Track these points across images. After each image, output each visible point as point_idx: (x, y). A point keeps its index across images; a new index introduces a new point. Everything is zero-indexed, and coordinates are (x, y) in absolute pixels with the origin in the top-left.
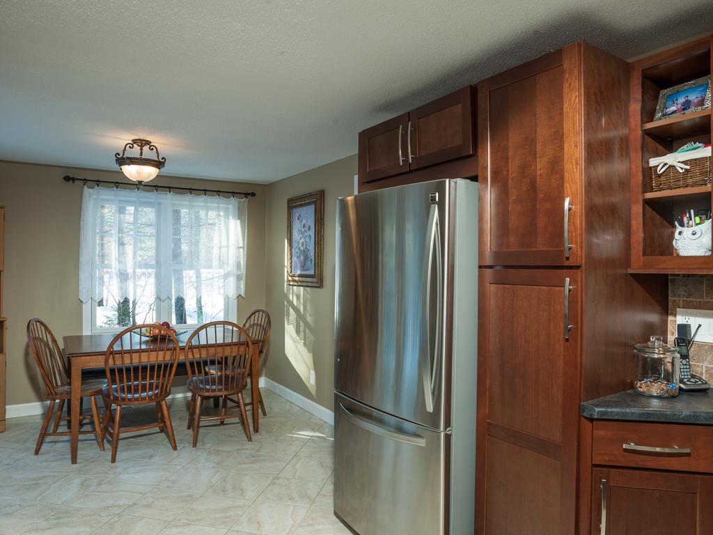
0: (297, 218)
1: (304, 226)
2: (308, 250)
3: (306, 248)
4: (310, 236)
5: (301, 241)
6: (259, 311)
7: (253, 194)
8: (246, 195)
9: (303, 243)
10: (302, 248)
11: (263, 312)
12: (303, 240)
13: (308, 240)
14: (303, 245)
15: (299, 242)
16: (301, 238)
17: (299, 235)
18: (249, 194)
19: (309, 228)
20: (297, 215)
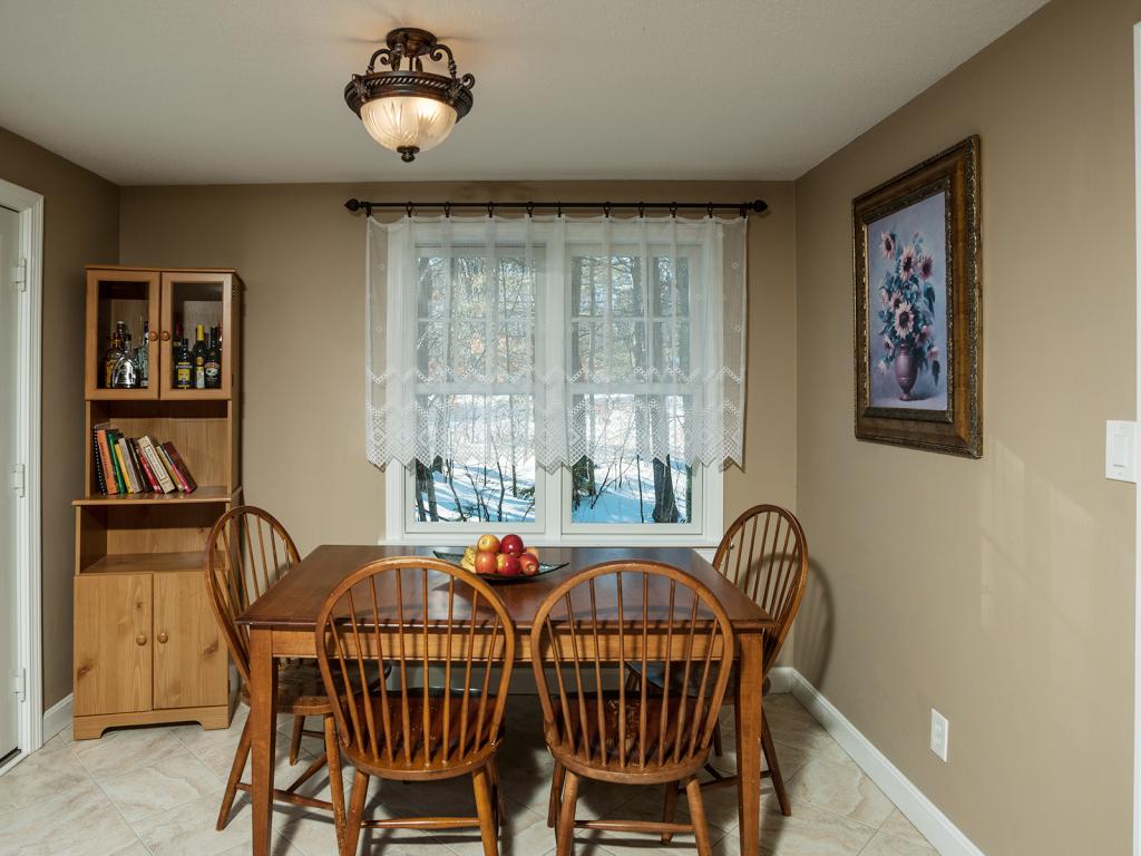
0: (883, 246)
1: (908, 265)
2: (923, 336)
3: (916, 329)
4: (930, 294)
5: (898, 312)
6: (768, 508)
7: (760, 207)
8: (743, 209)
9: (905, 314)
10: (902, 333)
11: (782, 513)
12: (904, 307)
13: (921, 304)
14: (903, 323)
15: (891, 315)
16: (897, 304)
17: (890, 293)
18: (749, 206)
19: (927, 269)
20: (884, 236)
